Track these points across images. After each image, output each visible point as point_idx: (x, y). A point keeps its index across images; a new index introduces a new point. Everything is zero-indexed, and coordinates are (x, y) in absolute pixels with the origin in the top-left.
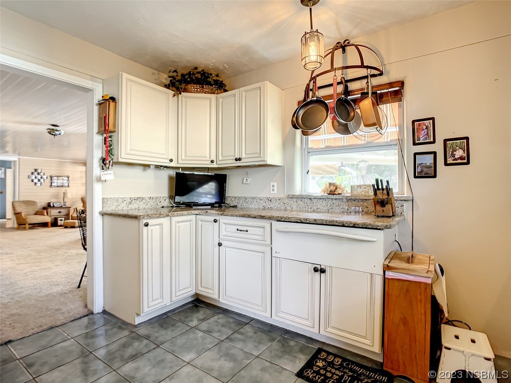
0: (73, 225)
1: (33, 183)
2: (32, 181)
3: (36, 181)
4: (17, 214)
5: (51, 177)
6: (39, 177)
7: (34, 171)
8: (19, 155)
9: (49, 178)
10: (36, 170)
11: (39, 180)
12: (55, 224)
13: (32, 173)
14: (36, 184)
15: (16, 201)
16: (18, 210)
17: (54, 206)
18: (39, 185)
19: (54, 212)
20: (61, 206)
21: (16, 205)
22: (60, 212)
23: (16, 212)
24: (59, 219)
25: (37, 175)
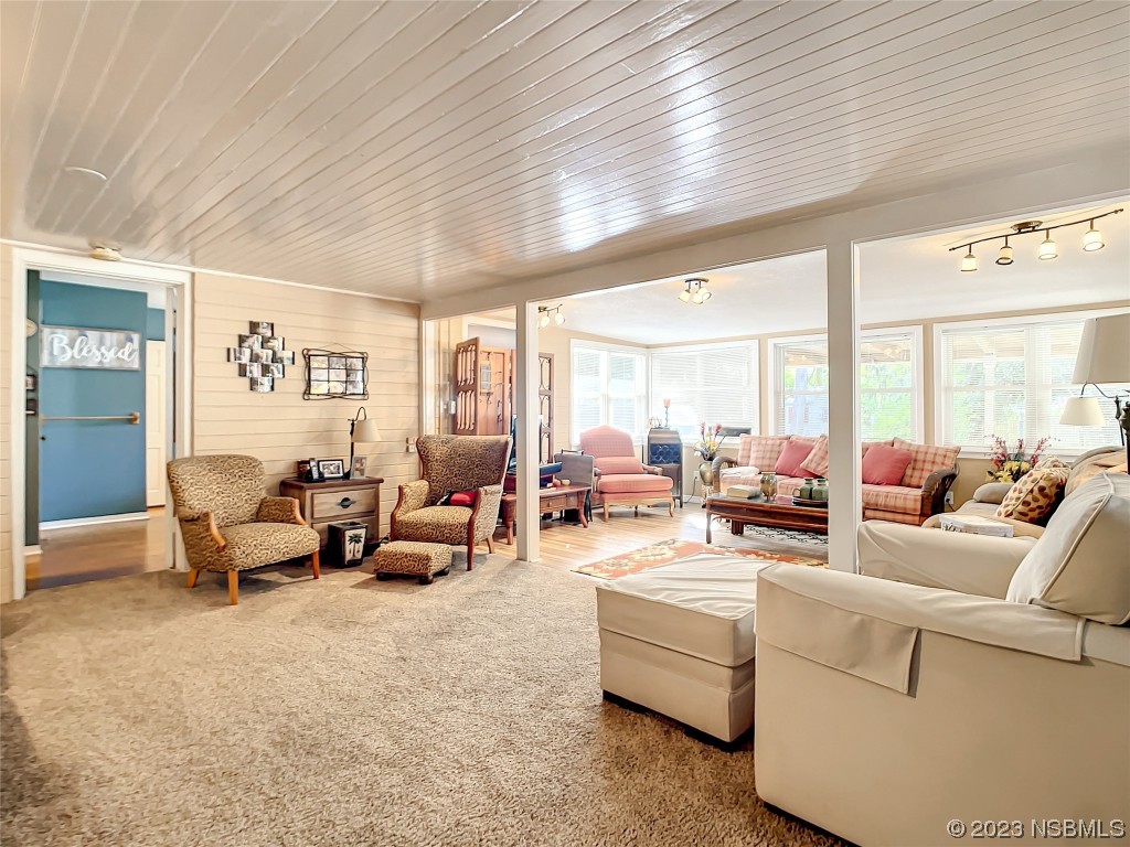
0: (417, 568)
1: (246, 381)
2: (242, 371)
3: (256, 370)
4: (192, 523)
5: (307, 357)
6: (266, 355)
7: (246, 332)
8: (193, 263)
9: (300, 361)
10: (254, 326)
11: (266, 370)
12: (331, 555)
13: (242, 339)
14: (253, 383)
15: (186, 460)
16: (196, 501)
17: (322, 478)
18: (267, 387)
19: (326, 503)
20: (347, 476)
21: (185, 475)
22: (345, 503)
23: (186, 512)
24: (349, 534)
25: (257, 348)
